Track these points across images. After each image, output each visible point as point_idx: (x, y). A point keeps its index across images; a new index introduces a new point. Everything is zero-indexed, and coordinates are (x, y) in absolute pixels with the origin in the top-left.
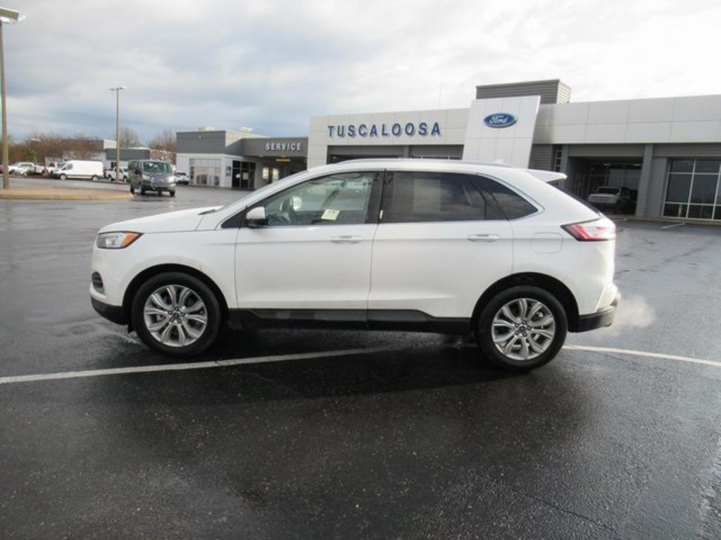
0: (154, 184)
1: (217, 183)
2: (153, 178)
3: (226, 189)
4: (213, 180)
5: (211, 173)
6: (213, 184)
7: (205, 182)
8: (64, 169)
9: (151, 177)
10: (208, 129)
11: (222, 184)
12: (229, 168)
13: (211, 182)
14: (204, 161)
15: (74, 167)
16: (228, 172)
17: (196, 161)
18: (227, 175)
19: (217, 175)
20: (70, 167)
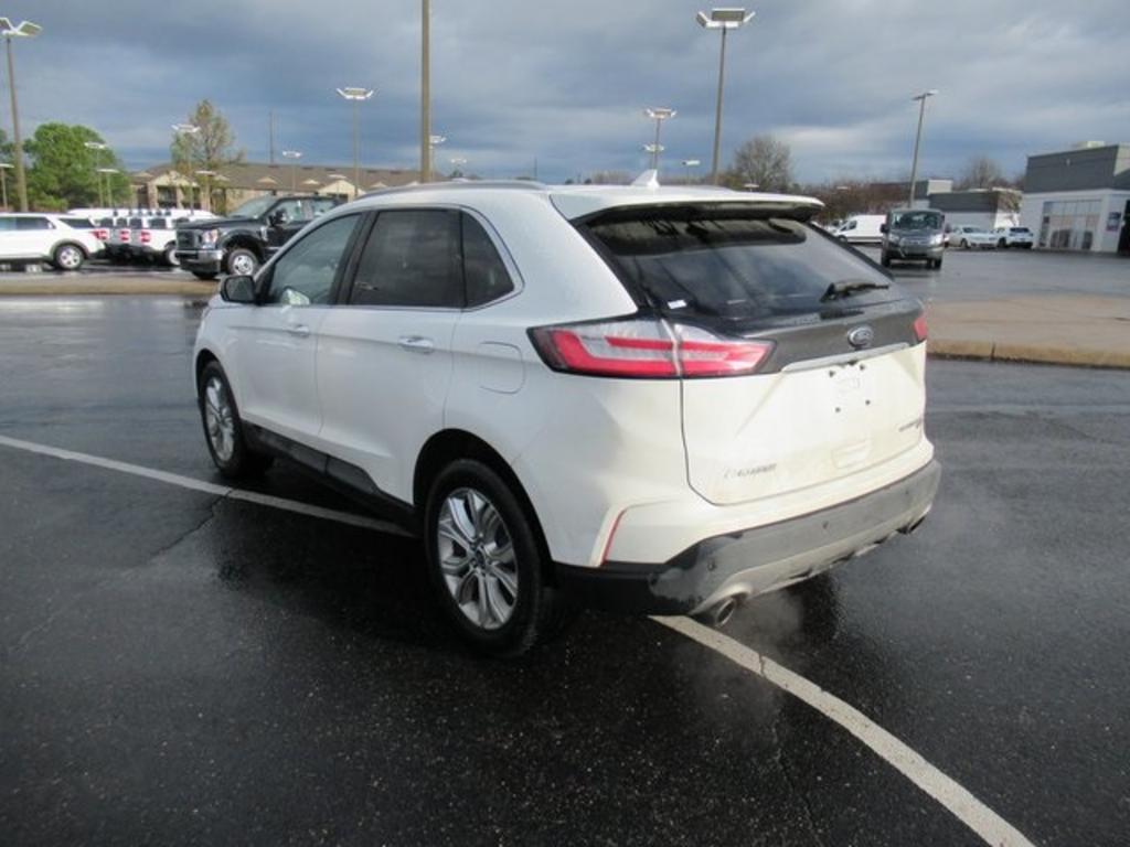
0: (904, 247)
1: (1087, 244)
2: (903, 239)
3: (1104, 255)
4: (1080, 240)
5: (1079, 227)
6: (1079, 247)
7: (1066, 243)
8: (844, 229)
9: (901, 238)
10: (1090, 145)
11: (1097, 246)
12: (1117, 216)
13: (1077, 242)
14: (1069, 205)
15: (858, 227)
16: (1113, 222)
17: (1055, 205)
18: (1110, 228)
19: (1090, 229)
20: (853, 226)
